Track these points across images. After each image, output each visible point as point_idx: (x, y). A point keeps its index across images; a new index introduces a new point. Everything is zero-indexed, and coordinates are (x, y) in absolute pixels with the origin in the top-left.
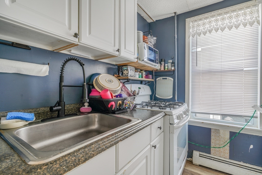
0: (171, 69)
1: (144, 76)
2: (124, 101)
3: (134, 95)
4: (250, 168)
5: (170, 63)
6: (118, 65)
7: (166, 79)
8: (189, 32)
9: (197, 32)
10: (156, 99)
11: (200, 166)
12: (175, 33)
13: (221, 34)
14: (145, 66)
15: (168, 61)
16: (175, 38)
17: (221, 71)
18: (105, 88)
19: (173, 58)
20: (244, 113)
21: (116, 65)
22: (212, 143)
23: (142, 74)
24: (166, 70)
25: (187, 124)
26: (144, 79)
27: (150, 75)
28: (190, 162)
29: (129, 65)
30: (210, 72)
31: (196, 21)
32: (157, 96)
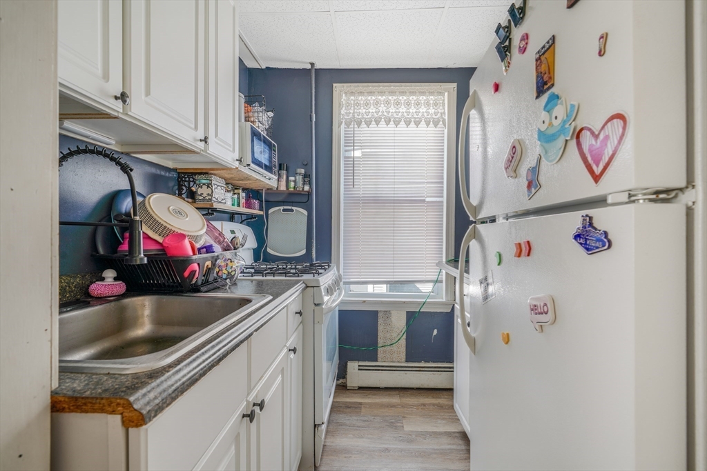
0: (303, 189)
1: (243, 201)
2: (216, 261)
3: (235, 249)
4: (435, 367)
5: (300, 174)
6: (178, 171)
7: (292, 211)
8: (340, 113)
9: (354, 116)
10: (269, 258)
11: (360, 388)
12: (311, 108)
13: (394, 131)
14: (249, 180)
15: (296, 170)
16: (311, 121)
17: (394, 200)
18: (173, 229)
19: (306, 165)
20: (426, 275)
21: (175, 170)
22: (379, 340)
23: (239, 198)
24: (292, 189)
25: (337, 309)
26: (243, 209)
27: (256, 199)
28: (342, 388)
29: (215, 175)
30: (377, 202)
31: (352, 93)
32: (269, 250)
